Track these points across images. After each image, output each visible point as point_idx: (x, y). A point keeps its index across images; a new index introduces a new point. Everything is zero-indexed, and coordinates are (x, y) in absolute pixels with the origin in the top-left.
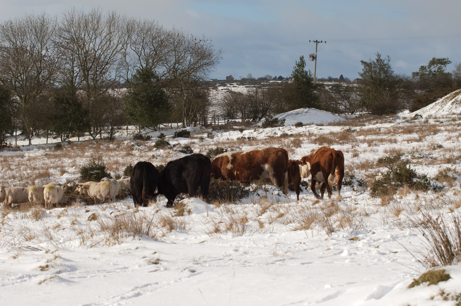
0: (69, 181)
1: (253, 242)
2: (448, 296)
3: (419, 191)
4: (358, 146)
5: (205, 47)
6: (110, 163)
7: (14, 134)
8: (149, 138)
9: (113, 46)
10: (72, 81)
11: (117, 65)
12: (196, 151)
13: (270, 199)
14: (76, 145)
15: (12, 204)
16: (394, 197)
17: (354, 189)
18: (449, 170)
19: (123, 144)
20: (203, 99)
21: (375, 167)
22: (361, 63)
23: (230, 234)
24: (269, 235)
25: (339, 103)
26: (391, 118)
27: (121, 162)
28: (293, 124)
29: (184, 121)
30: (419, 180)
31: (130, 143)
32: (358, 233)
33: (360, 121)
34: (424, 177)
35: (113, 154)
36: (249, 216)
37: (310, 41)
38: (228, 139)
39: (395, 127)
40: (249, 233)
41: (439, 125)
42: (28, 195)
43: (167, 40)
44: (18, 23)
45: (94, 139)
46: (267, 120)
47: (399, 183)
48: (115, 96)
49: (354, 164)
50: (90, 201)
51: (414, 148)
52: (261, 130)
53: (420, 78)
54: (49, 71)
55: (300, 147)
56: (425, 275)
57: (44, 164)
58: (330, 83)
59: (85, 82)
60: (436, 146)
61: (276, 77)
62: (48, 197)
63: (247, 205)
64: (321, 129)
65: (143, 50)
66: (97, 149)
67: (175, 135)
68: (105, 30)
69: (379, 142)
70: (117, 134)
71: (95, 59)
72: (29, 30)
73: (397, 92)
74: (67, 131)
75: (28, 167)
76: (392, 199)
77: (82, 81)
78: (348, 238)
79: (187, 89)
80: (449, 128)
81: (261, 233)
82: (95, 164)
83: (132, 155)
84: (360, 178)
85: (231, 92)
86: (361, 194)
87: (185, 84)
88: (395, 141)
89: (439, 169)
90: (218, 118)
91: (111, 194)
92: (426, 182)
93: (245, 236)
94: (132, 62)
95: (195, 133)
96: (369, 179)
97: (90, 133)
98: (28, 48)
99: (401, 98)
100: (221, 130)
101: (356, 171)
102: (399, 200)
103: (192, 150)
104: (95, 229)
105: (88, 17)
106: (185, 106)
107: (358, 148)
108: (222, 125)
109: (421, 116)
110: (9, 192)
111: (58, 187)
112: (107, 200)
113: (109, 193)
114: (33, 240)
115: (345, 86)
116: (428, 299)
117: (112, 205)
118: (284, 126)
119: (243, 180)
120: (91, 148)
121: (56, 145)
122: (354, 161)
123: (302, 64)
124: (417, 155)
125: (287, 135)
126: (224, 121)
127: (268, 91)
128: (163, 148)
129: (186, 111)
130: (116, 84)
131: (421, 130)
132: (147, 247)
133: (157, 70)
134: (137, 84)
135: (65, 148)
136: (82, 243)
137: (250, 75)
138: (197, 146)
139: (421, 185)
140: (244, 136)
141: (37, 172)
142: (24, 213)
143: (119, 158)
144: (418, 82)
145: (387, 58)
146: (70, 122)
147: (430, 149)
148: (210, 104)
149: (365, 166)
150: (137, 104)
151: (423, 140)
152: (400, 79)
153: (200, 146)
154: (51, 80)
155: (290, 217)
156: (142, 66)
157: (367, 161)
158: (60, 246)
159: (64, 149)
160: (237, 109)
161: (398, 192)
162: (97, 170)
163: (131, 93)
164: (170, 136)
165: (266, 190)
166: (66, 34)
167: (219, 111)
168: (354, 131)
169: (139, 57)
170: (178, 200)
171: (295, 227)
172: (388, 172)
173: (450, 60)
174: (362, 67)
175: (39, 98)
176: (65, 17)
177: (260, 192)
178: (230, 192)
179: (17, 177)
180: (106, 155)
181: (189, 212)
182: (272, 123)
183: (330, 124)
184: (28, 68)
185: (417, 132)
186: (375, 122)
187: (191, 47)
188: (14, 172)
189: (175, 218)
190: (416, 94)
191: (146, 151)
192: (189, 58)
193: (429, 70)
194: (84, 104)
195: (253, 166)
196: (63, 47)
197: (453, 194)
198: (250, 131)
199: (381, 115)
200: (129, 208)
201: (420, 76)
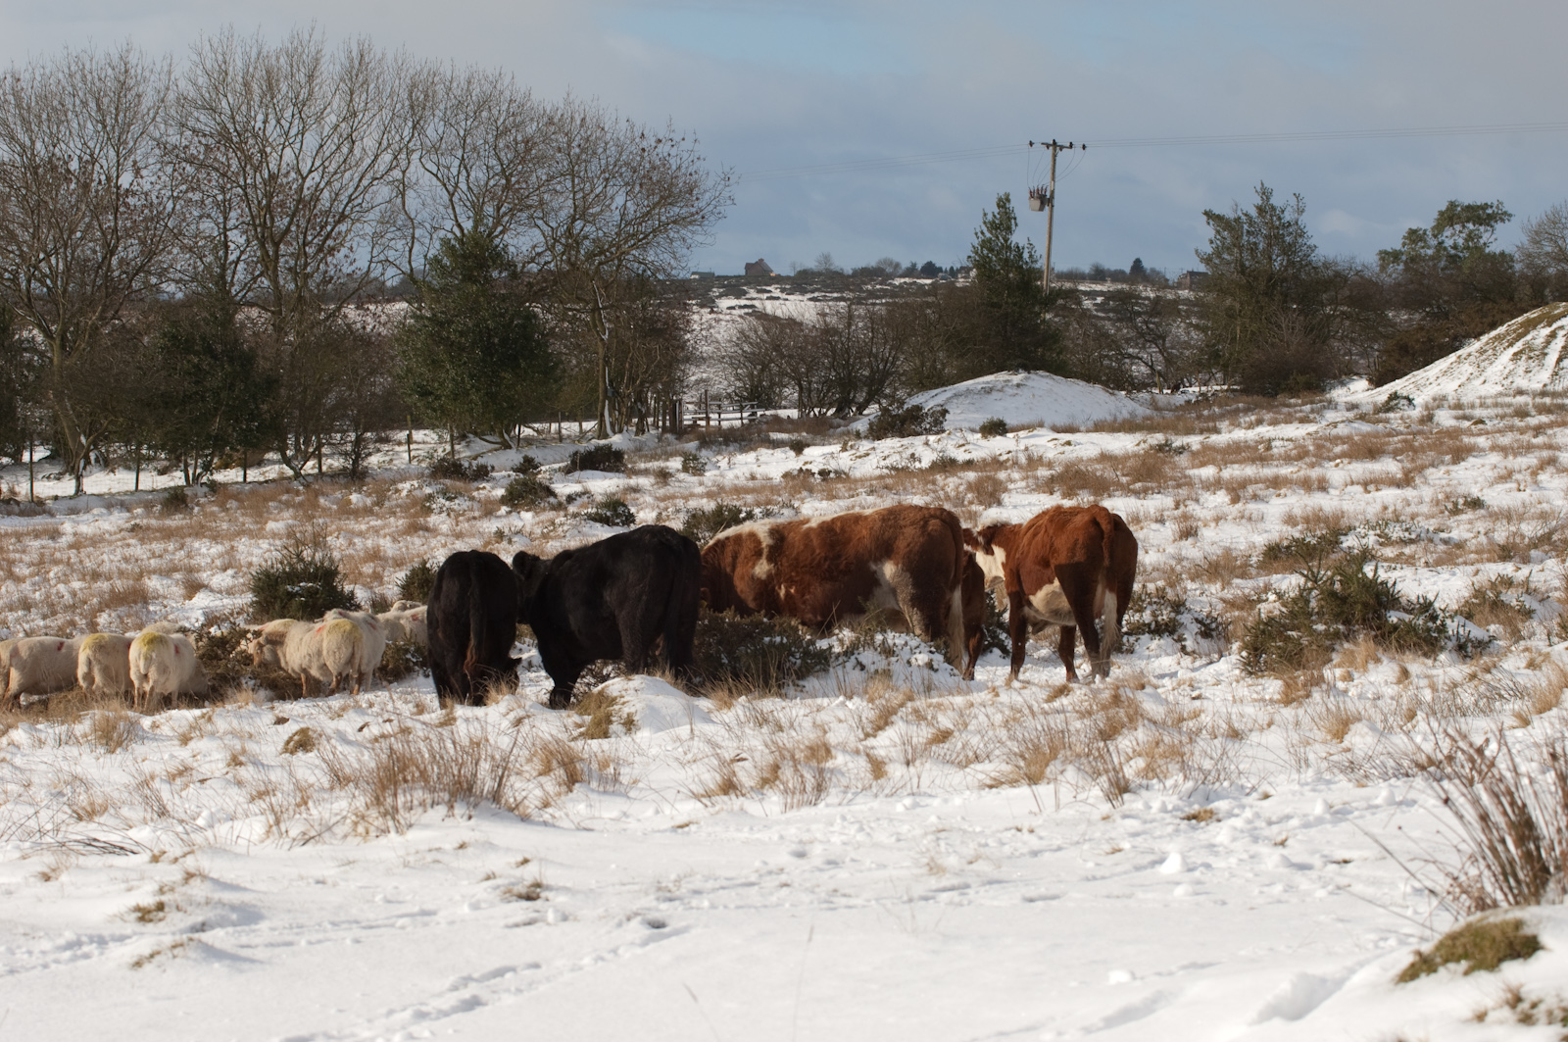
0: (212, 619)
1: (856, 826)
2: (1535, 1011)
3: (1409, 656)
4: (1197, 501)
5: (674, 163)
6: (351, 557)
7: (26, 457)
8: (482, 473)
9: (361, 159)
10: (222, 276)
11: (374, 224)
12: (645, 516)
13: (900, 682)
14: (236, 497)
15: (22, 698)
16: (1327, 673)
17: (1183, 649)
18: (1508, 582)
19: (397, 491)
20: (666, 340)
21: (1253, 571)
22: (1205, 218)
23: (774, 799)
24: (908, 801)
25: (1130, 356)
26: (1308, 408)
27: (390, 553)
28: (973, 426)
29: (602, 415)
30: (1407, 617)
31: (420, 487)
32: (1211, 797)
33: (1200, 416)
34: (1426, 607)
35: (363, 527)
36: (832, 738)
37: (1031, 144)
38: (753, 478)
39: (1321, 438)
40: (841, 795)
41: (1469, 429)
42: (76, 667)
43: (546, 139)
44: (39, 78)
45: (297, 475)
46: (885, 411)
47: (1341, 627)
48: (369, 328)
49: (1184, 563)
50: (285, 686)
51: (1385, 508)
52: (865, 445)
53: (1407, 269)
54: (142, 242)
55: (999, 503)
56: (1453, 937)
57: (126, 560)
58: (1098, 288)
59: (266, 283)
60: (1461, 501)
61: (914, 265)
62: (143, 671)
63: (826, 701)
64: (1069, 443)
65: (464, 173)
66: (309, 509)
67: (574, 462)
68: (335, 105)
69: (1268, 487)
70: (374, 460)
71: (300, 201)
72: (78, 102)
73: (1329, 317)
74: (203, 449)
75: (73, 571)
76: (1319, 681)
77: (255, 279)
78: (1179, 814)
79: (612, 306)
80: (1506, 440)
81: (881, 796)
82: (300, 559)
83: (427, 529)
84: (1207, 609)
85: (762, 316)
86: (1211, 663)
87: (606, 288)
88: (1323, 486)
89: (1474, 579)
90: (719, 406)
91: (357, 661)
92: (1430, 624)
93: (827, 805)
94: (423, 215)
95: (640, 457)
96: (1236, 613)
97: (284, 455)
98: (74, 165)
99: (1341, 339)
100: (727, 445)
101: (1190, 585)
102: (1341, 685)
103: (632, 515)
104: (312, 779)
105: (278, 59)
106: (607, 363)
107: (1196, 507)
108: (732, 429)
109: (1410, 401)
110: (11, 656)
111: (180, 640)
112: (348, 681)
113: (350, 661)
114: (102, 819)
115: (1148, 298)
116: (1467, 1021)
117: (364, 698)
118: (943, 431)
119: (810, 616)
120: (288, 505)
121: (166, 495)
122: (1183, 553)
123: (1003, 221)
124: (1396, 532)
125: (953, 462)
126: (738, 415)
127: (889, 312)
128: (531, 506)
129: (611, 381)
130: (371, 289)
131: (1408, 449)
132: (495, 842)
133: (510, 241)
134: (444, 289)
135: (198, 504)
136: (274, 828)
137: (827, 258)
138: (649, 499)
139: (1416, 634)
140: (808, 467)
141: (104, 585)
142: (64, 728)
143: (382, 542)
144: (1399, 285)
145: (1293, 201)
146: (215, 416)
147: (1442, 512)
148: (691, 359)
149: (1220, 568)
150: (443, 356)
151: (1418, 481)
152: (1337, 274)
153: (657, 499)
154: (149, 273)
155: (975, 740)
156: (459, 226)
157: (1228, 551)
158: (198, 838)
159: (196, 509)
160: (783, 374)
161: (1336, 658)
162: (309, 581)
163: (422, 317)
164: (556, 466)
165: (888, 651)
166: (202, 118)
167: (721, 381)
168: (1181, 450)
169: (451, 195)
170: (588, 685)
171: (993, 774)
172: (1302, 590)
173: (1507, 207)
174: (1209, 231)
175: (109, 334)
176: (197, 60)
177: (867, 656)
178: (764, 656)
179: (36, 605)
180: (339, 530)
181: (629, 724)
182: (902, 423)
183: (1099, 427)
184: (72, 232)
185: (1395, 454)
186: (1253, 418)
187: (627, 164)
188: (26, 587)
189: (580, 743)
190: (1392, 324)
191: (474, 518)
192: (620, 200)
193: (1433, 242)
194: (264, 357)
195: (842, 567)
196: (191, 163)
197: (1523, 664)
198: (827, 449)
199: (1274, 395)
200: (421, 709)
201: (1406, 263)
